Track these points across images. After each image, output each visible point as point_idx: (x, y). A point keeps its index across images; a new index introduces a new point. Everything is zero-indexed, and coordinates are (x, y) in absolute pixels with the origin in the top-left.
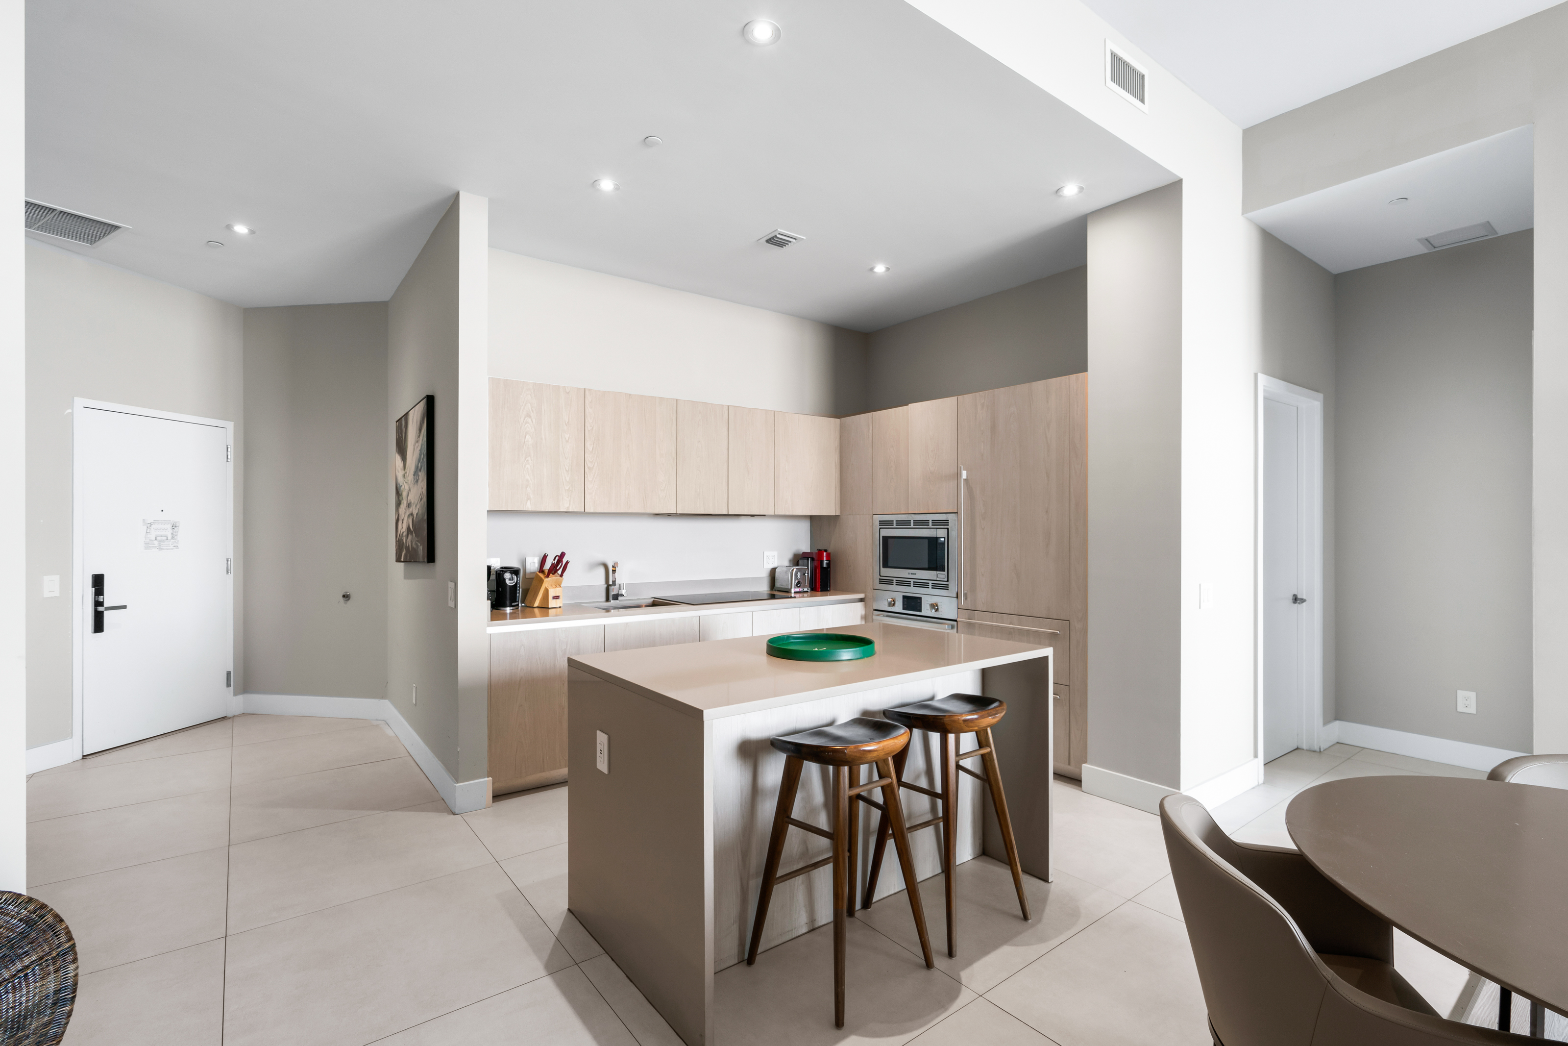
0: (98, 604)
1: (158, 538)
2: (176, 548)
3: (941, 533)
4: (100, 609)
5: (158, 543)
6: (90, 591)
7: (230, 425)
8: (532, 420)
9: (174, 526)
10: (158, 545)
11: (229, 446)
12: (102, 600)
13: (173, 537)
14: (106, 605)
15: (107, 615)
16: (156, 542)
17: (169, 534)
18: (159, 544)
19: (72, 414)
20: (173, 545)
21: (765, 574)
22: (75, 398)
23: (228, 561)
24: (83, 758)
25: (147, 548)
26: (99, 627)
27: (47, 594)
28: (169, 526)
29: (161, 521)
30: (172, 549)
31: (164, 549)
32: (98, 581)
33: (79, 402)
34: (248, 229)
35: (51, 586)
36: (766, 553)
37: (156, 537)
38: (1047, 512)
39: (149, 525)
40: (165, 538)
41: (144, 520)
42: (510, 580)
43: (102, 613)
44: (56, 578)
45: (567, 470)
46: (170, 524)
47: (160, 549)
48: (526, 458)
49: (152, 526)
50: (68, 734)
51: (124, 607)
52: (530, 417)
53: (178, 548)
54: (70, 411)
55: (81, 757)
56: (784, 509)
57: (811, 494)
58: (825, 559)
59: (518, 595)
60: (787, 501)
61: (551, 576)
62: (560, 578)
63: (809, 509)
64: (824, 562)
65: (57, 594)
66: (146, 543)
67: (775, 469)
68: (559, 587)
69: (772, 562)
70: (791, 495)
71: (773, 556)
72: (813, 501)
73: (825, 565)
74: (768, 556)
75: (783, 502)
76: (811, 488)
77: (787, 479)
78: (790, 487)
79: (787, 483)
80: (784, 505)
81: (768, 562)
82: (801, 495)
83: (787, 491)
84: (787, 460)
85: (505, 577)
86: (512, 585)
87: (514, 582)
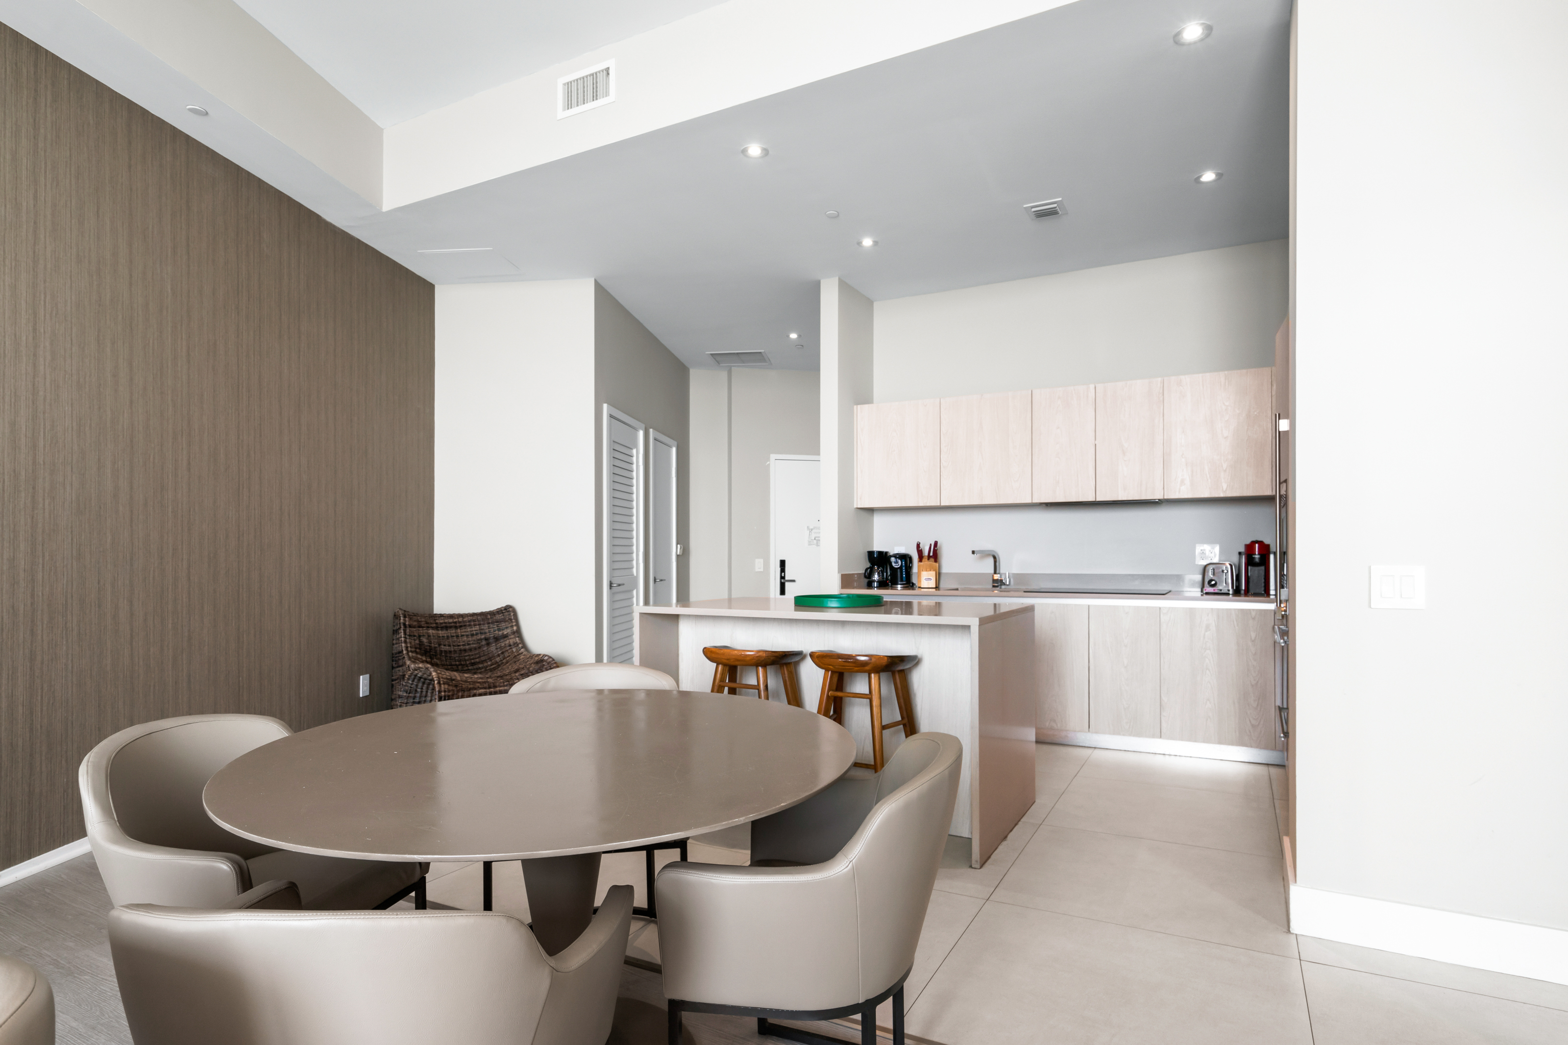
0: (782, 578)
4: (783, 581)
6: (779, 569)
8: (897, 434)
10: (816, 543)
12: (784, 576)
14: (786, 578)
15: (787, 584)
16: (815, 541)
19: (769, 464)
22: (771, 455)
25: (810, 544)
26: (783, 592)
27: (757, 570)
29: (818, 527)
32: (783, 563)
33: (773, 457)
35: (759, 565)
36: (1199, 547)
37: (815, 538)
39: (811, 530)
41: (808, 527)
42: (895, 563)
43: (784, 583)
44: (762, 561)
45: (925, 470)
47: (818, 545)
48: (892, 465)
49: (813, 531)
51: (794, 581)
52: (896, 431)
54: (768, 463)
56: (1179, 492)
57: (1225, 471)
58: (1257, 553)
59: (904, 576)
60: (1182, 482)
61: (925, 561)
62: (935, 563)
63: (1223, 490)
64: (1253, 556)
65: (762, 570)
66: (809, 542)
67: (1165, 444)
68: (932, 571)
69: (1210, 557)
70: (1190, 474)
71: (1211, 550)
72: (1228, 479)
73: (1256, 561)
74: (1203, 550)
75: (1177, 483)
76: (1226, 462)
77: (1184, 456)
78: (1188, 465)
79: (1183, 460)
80: (1178, 487)
81: (1201, 557)
82: (1207, 473)
83: (1183, 470)
84: (1183, 432)
85: (891, 560)
86: (897, 567)
87: (899, 565)
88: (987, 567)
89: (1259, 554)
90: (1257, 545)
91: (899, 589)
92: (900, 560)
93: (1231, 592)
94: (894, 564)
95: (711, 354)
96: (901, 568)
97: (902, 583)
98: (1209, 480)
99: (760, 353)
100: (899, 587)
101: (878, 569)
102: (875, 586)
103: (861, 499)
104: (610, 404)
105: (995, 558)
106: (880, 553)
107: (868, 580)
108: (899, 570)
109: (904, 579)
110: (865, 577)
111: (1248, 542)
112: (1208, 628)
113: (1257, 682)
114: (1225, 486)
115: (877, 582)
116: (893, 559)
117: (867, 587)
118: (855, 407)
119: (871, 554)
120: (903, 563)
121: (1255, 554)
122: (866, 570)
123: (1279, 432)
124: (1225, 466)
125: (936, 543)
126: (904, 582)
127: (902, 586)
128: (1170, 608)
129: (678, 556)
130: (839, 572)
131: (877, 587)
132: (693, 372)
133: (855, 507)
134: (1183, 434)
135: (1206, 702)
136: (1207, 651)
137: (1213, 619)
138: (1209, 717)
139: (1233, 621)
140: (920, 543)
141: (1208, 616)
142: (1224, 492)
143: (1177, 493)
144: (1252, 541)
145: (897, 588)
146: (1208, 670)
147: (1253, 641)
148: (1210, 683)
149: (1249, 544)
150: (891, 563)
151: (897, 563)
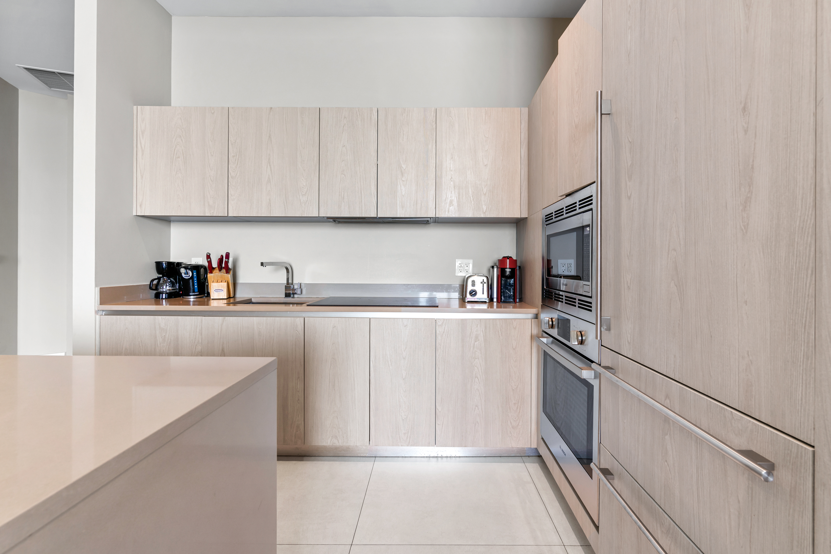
36: (458, 261)
42: (185, 274)
45: (213, 180)
48: (177, 172)
52: (180, 137)
56: (449, 211)
57: (485, 194)
58: (508, 267)
59: (196, 287)
60: (451, 202)
61: (216, 273)
62: (226, 274)
63: (483, 211)
64: (506, 270)
67: (437, 168)
68: (224, 282)
69: (466, 270)
70: (457, 196)
71: (467, 264)
72: (487, 202)
73: (508, 273)
74: (461, 264)
75: (447, 203)
76: (486, 187)
77: (452, 179)
78: (455, 188)
79: (452, 183)
80: (447, 207)
81: (460, 270)
82: (471, 196)
83: (452, 192)
84: (452, 158)
85: (181, 271)
86: (187, 278)
87: (189, 276)
89: (510, 268)
90: (508, 260)
91: (192, 300)
92: (190, 271)
93: (488, 301)
94: (184, 275)
96: (192, 277)
97: (194, 294)
98: (473, 202)
100: (192, 298)
101: (167, 279)
102: (164, 297)
103: (141, 206)
105: (287, 269)
106: (170, 264)
107: (156, 291)
108: (191, 280)
109: (196, 290)
110: (151, 288)
111: (501, 258)
112: (477, 338)
113: (517, 387)
114: (485, 208)
115: (166, 293)
116: (183, 270)
117: (153, 300)
118: (135, 107)
119: (159, 264)
120: (195, 274)
122: (153, 281)
124: (485, 190)
125: (226, 255)
126: (196, 293)
127: (195, 297)
128: (444, 319)
130: (96, 286)
131: (166, 298)
133: (134, 214)
134: (452, 159)
135: (475, 408)
136: (476, 360)
137: (482, 330)
138: (477, 421)
139: (498, 331)
140: (208, 254)
141: (477, 327)
142: (484, 213)
143: (447, 213)
144: (504, 257)
145: (189, 299)
146: (476, 378)
147: (514, 349)
148: (478, 390)
149: (501, 259)
150: (181, 273)
151: (188, 274)
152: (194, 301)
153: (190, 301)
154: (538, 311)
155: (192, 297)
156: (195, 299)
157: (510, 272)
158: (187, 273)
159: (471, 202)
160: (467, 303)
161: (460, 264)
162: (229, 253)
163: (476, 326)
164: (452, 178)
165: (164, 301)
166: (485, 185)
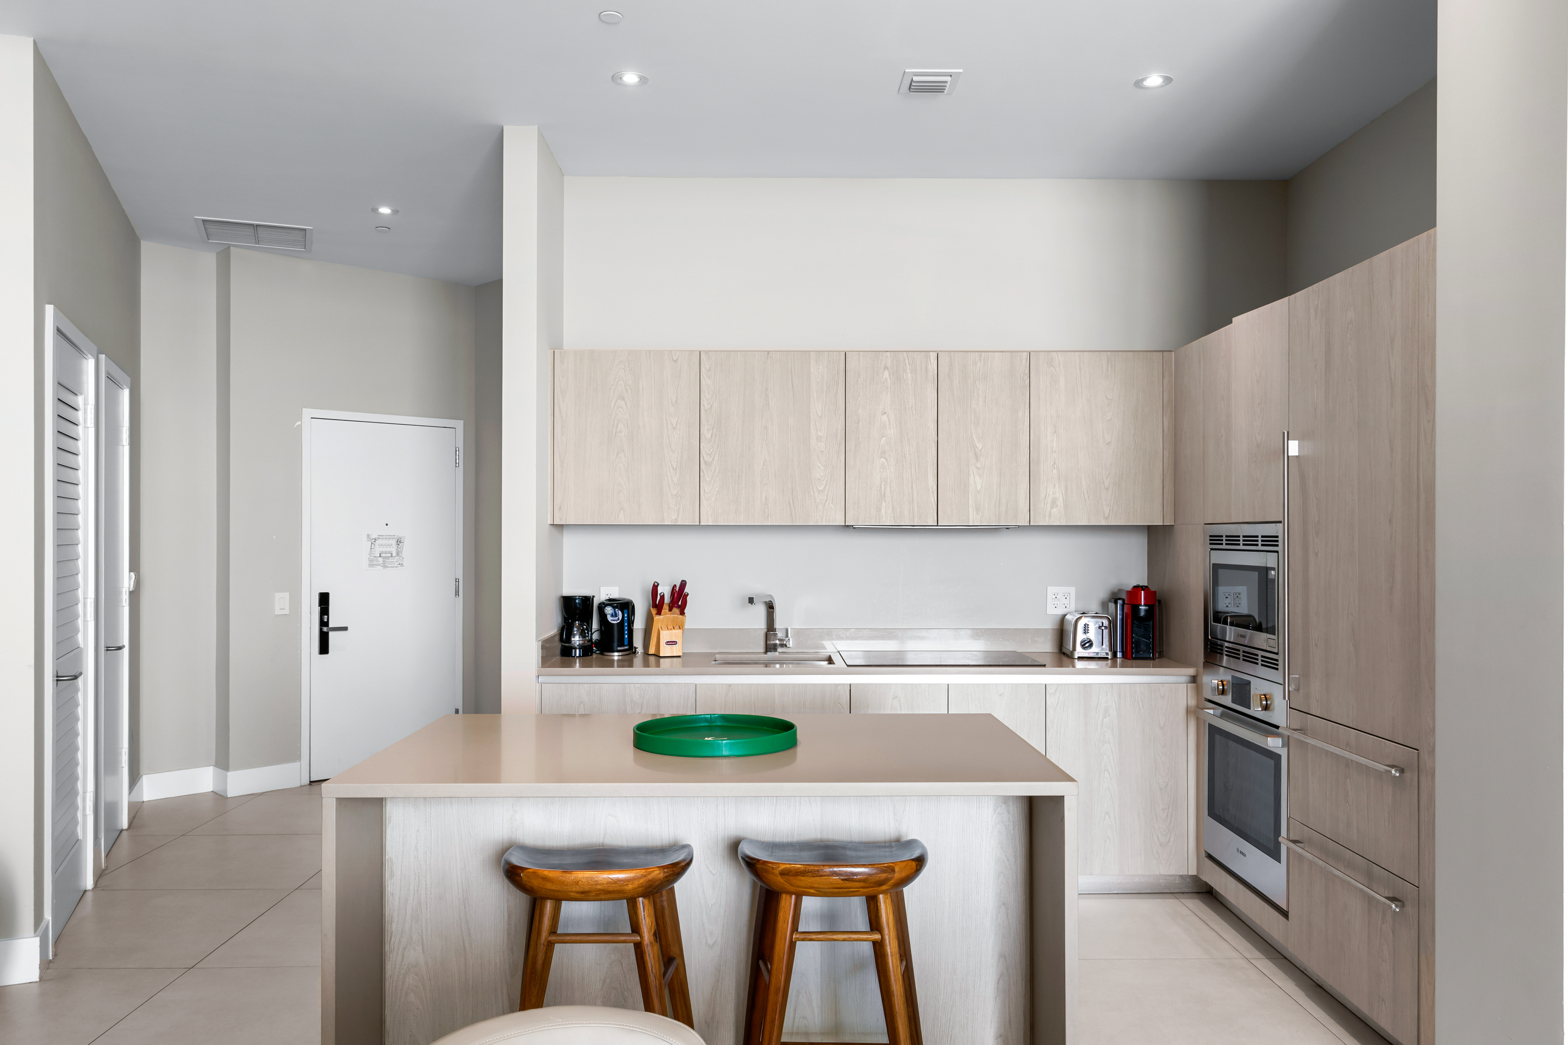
0: (324, 623)
1: (382, 555)
2: (401, 566)
3: (1270, 560)
4: (325, 629)
5: (382, 560)
6: (317, 609)
7: (459, 424)
8: (626, 403)
9: (399, 542)
10: (382, 562)
11: (457, 449)
12: (326, 620)
13: (398, 554)
14: (331, 625)
15: (332, 635)
16: (380, 559)
17: (394, 550)
18: (384, 561)
19: (301, 426)
20: (398, 563)
21: (1050, 625)
22: (303, 409)
23: (456, 581)
24: (310, 784)
25: (371, 565)
26: (324, 648)
27: (278, 612)
28: (394, 542)
29: (386, 536)
30: (397, 567)
31: (388, 567)
32: (324, 599)
33: (307, 413)
34: (390, 209)
35: (281, 603)
36: (1051, 590)
37: (380, 554)
38: (1390, 521)
39: (374, 540)
40: (390, 555)
41: (368, 535)
42: (612, 616)
43: (327, 633)
44: (286, 595)
45: (675, 467)
46: (395, 539)
47: (385, 567)
48: (617, 455)
49: (377, 541)
50: (295, 756)
51: (345, 629)
52: (623, 399)
53: (403, 566)
54: (299, 423)
55: (308, 782)
56: (1050, 516)
57: (1107, 489)
58: (1143, 603)
59: (626, 636)
60: (1054, 503)
61: (666, 614)
62: (680, 616)
63: (1104, 515)
64: (1140, 607)
65: (287, 612)
66: (370, 561)
67: (1031, 449)
68: (678, 629)
69: (1064, 604)
70: (1063, 492)
71: (1066, 595)
72: (1111, 500)
73: (1142, 614)
74: (1056, 594)
75: (1047, 503)
76: (1109, 477)
77: (1055, 466)
78: (1061, 479)
79: (1055, 471)
80: (1048, 509)
81: (1054, 604)
82: (1085, 491)
83: (1055, 486)
84: (1055, 432)
85: (606, 611)
86: (615, 622)
87: (618, 619)
88: (757, 619)
89: (1145, 605)
90: (1143, 592)
91: (616, 658)
92: (620, 612)
93: (1109, 657)
94: (609, 618)
95: (204, 221)
96: (621, 622)
97: (623, 648)
98: (1088, 501)
99: (305, 230)
101: (581, 625)
102: (578, 655)
103: (560, 509)
104: (58, 307)
105: (770, 605)
107: (565, 647)
108: (616, 627)
109: (621, 645)
110: (560, 643)
111: (1129, 588)
112: (1106, 712)
114: (1107, 511)
115: (580, 649)
116: (603, 609)
117: (558, 658)
118: (551, 352)
119: (564, 600)
121: (1141, 605)
122: (562, 629)
123: (1288, 456)
124: (1107, 482)
125: (683, 584)
126: (622, 651)
127: (620, 654)
129: (131, 593)
131: (580, 656)
132: (148, 249)
133: (550, 522)
134: (1055, 435)
135: (1105, 817)
136: (1105, 744)
137: (1114, 700)
138: (1108, 836)
139: (1138, 702)
140: (656, 584)
141: (1107, 695)
142: (1106, 518)
143: (1047, 518)
144: (1135, 587)
145: (612, 657)
146: (1106, 772)
147: (1161, 728)
148: (1109, 789)
149: (1129, 590)
150: (606, 615)
151: (616, 617)
152: (618, 660)
153: (613, 660)
154: (1197, 671)
155: (616, 654)
156: (623, 657)
157: (1146, 611)
158: (616, 615)
159: (1086, 501)
160: (1076, 660)
161: (1054, 595)
162: (685, 581)
163: (1105, 695)
164: (1055, 464)
165: (578, 660)
166: (1107, 475)
